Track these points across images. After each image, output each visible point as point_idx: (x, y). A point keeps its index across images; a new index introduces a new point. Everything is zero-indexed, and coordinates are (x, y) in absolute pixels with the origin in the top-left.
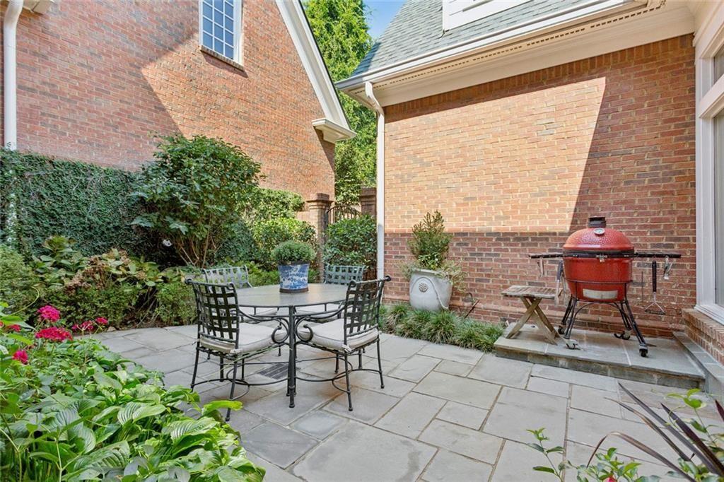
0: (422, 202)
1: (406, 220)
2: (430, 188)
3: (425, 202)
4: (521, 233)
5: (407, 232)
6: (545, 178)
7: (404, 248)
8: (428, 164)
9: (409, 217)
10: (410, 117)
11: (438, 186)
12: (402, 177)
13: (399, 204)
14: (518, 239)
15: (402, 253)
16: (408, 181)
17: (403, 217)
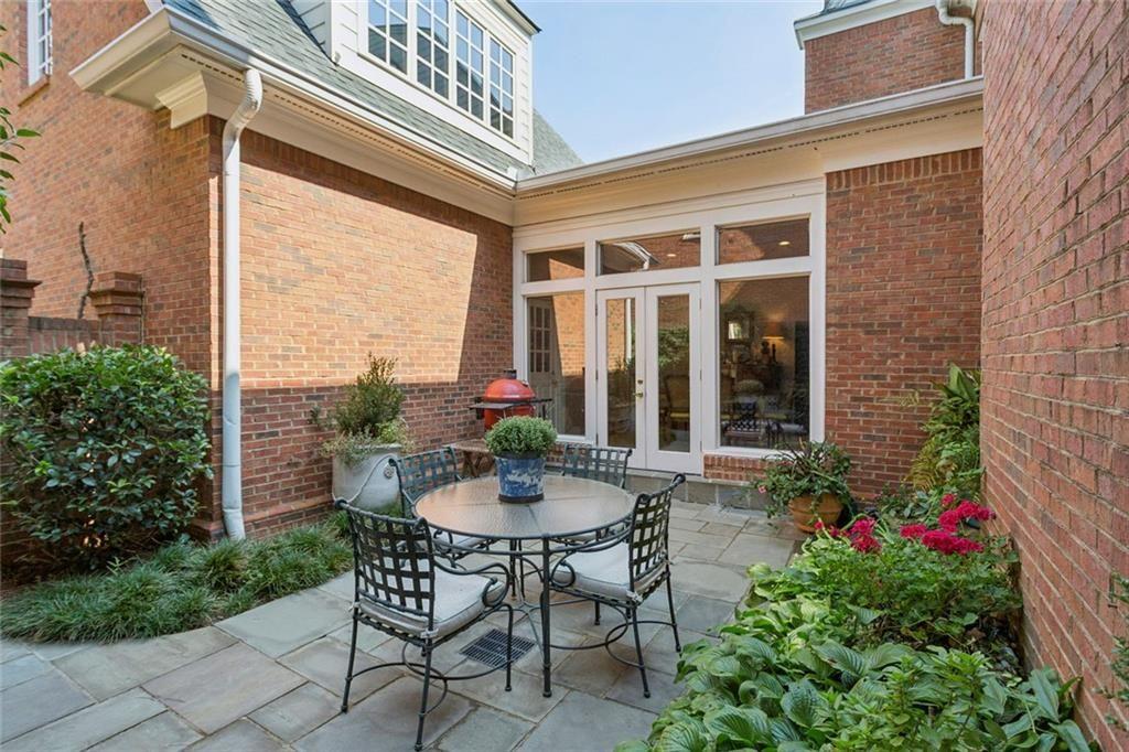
0: (310, 334)
1: (279, 363)
2: (322, 310)
3: (315, 334)
4: (424, 384)
5: (282, 386)
6: (441, 322)
7: (276, 416)
8: (320, 271)
9: (285, 358)
10: (288, 174)
11: (334, 311)
12: (272, 281)
13: (265, 332)
14: (421, 391)
15: (271, 426)
16: (283, 292)
17: (275, 357)
